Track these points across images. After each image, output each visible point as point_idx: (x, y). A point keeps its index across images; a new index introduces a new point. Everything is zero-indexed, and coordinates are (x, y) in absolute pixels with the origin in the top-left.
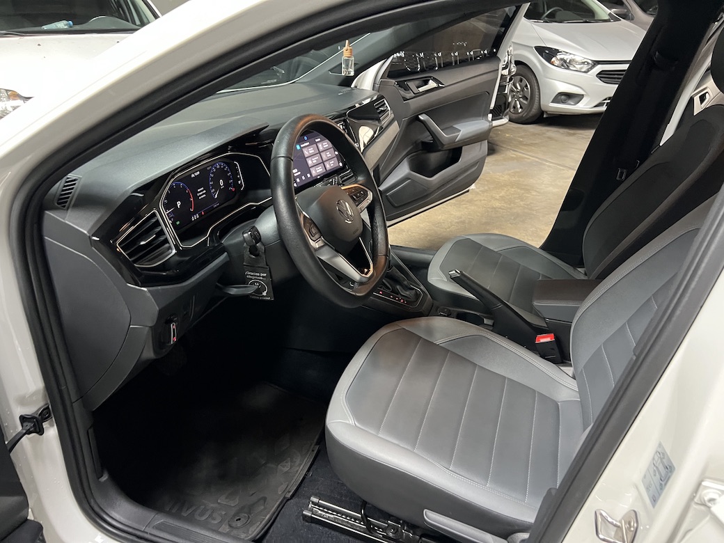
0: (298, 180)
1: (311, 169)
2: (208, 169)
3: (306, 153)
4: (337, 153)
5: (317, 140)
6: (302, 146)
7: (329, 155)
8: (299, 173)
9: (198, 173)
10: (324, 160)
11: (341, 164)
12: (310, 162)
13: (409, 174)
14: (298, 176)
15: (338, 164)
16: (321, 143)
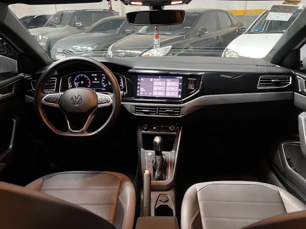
0: (141, 93)
1: (154, 92)
3: (155, 83)
4: (180, 90)
5: (167, 80)
6: (154, 80)
7: (173, 89)
8: (145, 91)
10: (167, 90)
11: (180, 96)
12: (155, 88)
14: (142, 92)
15: (177, 96)
16: (170, 82)
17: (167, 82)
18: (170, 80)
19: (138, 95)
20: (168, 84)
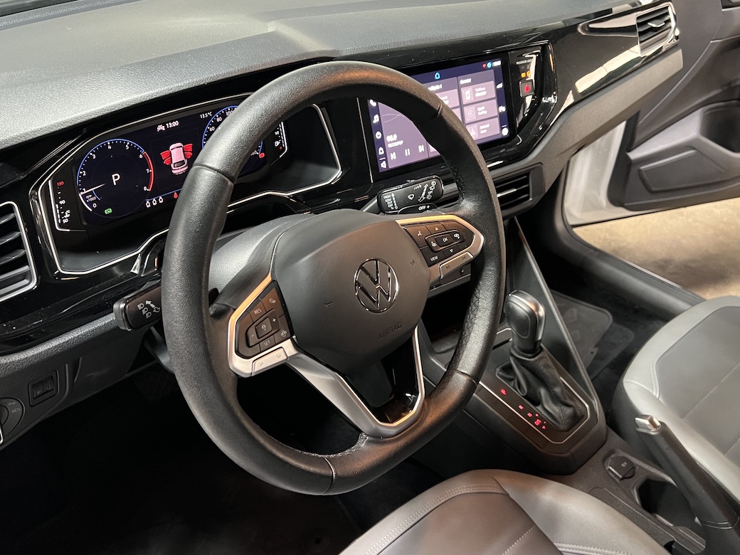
0: (393, 156)
2: (203, 116)
4: (503, 109)
5: (462, 82)
7: (482, 111)
8: (401, 143)
9: (176, 124)
10: (467, 120)
11: (505, 132)
13: (696, 140)
14: (393, 149)
15: (499, 132)
16: (471, 88)
17: (463, 90)
18: (469, 81)
19: (383, 165)
20: (468, 95)
